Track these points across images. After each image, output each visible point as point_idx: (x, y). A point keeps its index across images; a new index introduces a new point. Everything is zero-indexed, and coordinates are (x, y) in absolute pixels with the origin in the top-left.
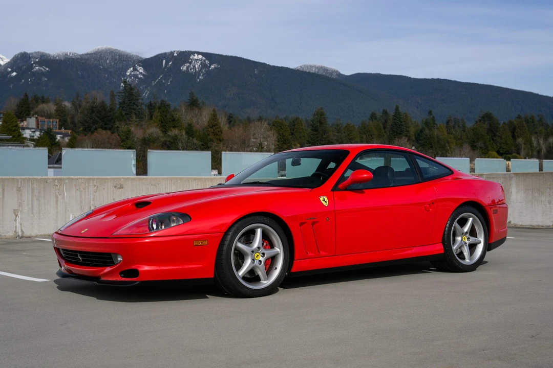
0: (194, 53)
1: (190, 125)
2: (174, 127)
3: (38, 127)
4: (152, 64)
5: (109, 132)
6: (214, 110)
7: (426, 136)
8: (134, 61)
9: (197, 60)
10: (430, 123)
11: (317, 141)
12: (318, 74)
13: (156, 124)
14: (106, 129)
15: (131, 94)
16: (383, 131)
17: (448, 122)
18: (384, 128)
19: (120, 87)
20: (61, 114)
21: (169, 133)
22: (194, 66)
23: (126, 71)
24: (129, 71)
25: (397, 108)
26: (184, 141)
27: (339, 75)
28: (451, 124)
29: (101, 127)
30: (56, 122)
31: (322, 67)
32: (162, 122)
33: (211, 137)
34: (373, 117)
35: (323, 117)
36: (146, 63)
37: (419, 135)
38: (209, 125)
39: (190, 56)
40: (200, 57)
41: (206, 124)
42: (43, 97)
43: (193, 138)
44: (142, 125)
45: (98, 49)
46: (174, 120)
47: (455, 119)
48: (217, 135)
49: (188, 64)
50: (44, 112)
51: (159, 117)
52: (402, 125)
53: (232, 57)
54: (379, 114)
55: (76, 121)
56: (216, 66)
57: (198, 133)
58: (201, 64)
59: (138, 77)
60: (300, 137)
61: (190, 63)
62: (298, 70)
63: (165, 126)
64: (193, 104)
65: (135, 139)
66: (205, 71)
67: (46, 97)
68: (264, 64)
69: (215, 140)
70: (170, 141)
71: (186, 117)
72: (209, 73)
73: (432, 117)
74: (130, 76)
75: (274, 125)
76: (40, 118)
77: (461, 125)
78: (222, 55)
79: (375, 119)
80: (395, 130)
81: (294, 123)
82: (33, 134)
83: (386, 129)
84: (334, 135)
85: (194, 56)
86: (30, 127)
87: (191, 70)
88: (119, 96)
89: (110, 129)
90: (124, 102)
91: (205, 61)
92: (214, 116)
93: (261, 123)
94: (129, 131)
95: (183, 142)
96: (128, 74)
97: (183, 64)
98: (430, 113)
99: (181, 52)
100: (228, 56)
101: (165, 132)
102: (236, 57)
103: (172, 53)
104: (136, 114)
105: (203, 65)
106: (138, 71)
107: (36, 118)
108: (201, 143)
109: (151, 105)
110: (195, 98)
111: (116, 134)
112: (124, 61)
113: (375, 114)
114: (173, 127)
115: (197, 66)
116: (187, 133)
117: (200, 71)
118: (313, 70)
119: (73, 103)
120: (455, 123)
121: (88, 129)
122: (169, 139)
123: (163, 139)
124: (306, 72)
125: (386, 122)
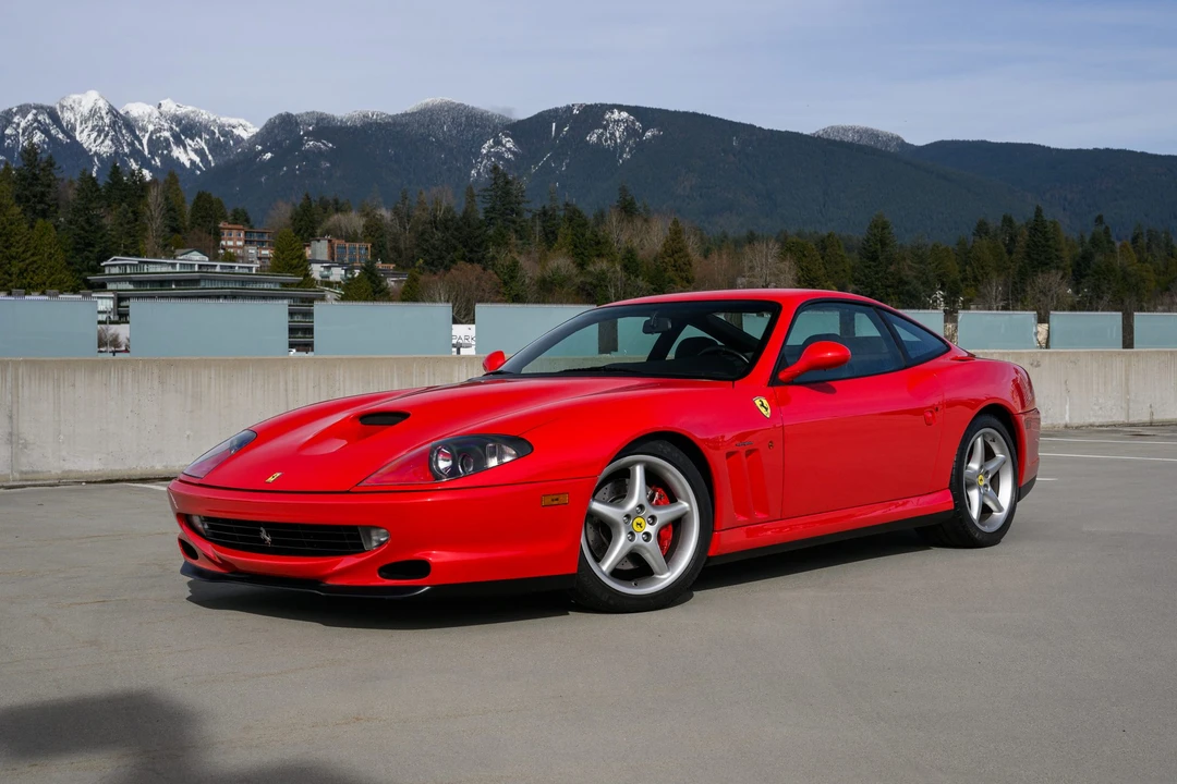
0: (611, 108)
1: (630, 251)
2: (600, 256)
3: (333, 259)
4: (531, 131)
5: (478, 267)
6: (675, 223)
7: (1099, 267)
8: (496, 127)
9: (617, 122)
10: (1101, 242)
11: (878, 279)
12: (860, 145)
13: (565, 250)
14: (471, 261)
15: (508, 193)
16: (1006, 256)
17: (1135, 240)
18: (1010, 252)
19: (469, 177)
20: (374, 231)
21: (591, 268)
22: (613, 134)
23: (480, 147)
24: (486, 146)
25: (1039, 211)
26: (619, 283)
27: (902, 144)
28: (1144, 241)
29: (463, 258)
30: (367, 249)
31: (866, 131)
32: (576, 247)
33: (671, 273)
34: (982, 229)
35: (886, 231)
36: (519, 130)
37: (1079, 265)
38: (666, 252)
39: (604, 113)
40: (625, 115)
41: (659, 248)
42: (336, 202)
43: (637, 276)
44: (530, 253)
45: (427, 104)
46: (598, 243)
47: (1149, 231)
48: (682, 270)
49: (601, 130)
50: (341, 230)
51: (569, 237)
52: (1049, 246)
53: (686, 114)
54: (994, 223)
55: (402, 246)
56: (656, 133)
57: (645, 269)
58: (626, 129)
59: (502, 158)
60: (836, 273)
61: (605, 128)
62: (819, 136)
63: (582, 253)
64: (628, 209)
65: (527, 281)
66: (635, 142)
67: (341, 201)
68: (752, 127)
69: (677, 279)
70: (591, 284)
71: (620, 235)
72: (641, 147)
73: (1104, 226)
74: (488, 155)
75: (789, 250)
76: (336, 242)
77: (1162, 244)
78: (667, 111)
79: (986, 233)
80: (1035, 256)
81: (824, 244)
82: (326, 273)
83: (1014, 256)
84: (910, 268)
85: (612, 113)
86: (318, 258)
87: (606, 141)
88: (484, 197)
89: (479, 261)
90: (493, 208)
91: (633, 123)
92: (676, 234)
93: (767, 245)
94: (515, 263)
95: (616, 286)
96: (484, 151)
97: (590, 130)
98: (1099, 220)
99: (587, 106)
100: (679, 112)
101: (581, 266)
102: (695, 115)
103: (569, 109)
104: (516, 231)
105: (630, 131)
106: (504, 146)
107: (330, 241)
108: (653, 287)
109: (545, 213)
110: (628, 198)
111: (491, 272)
112: (477, 126)
113: (985, 224)
114: (598, 256)
115: (617, 134)
116: (625, 268)
117: (624, 143)
118: (849, 137)
119: (396, 212)
120: (1149, 240)
121: (438, 261)
122: (589, 280)
123: (578, 280)
124: (835, 141)
125: (1012, 239)
